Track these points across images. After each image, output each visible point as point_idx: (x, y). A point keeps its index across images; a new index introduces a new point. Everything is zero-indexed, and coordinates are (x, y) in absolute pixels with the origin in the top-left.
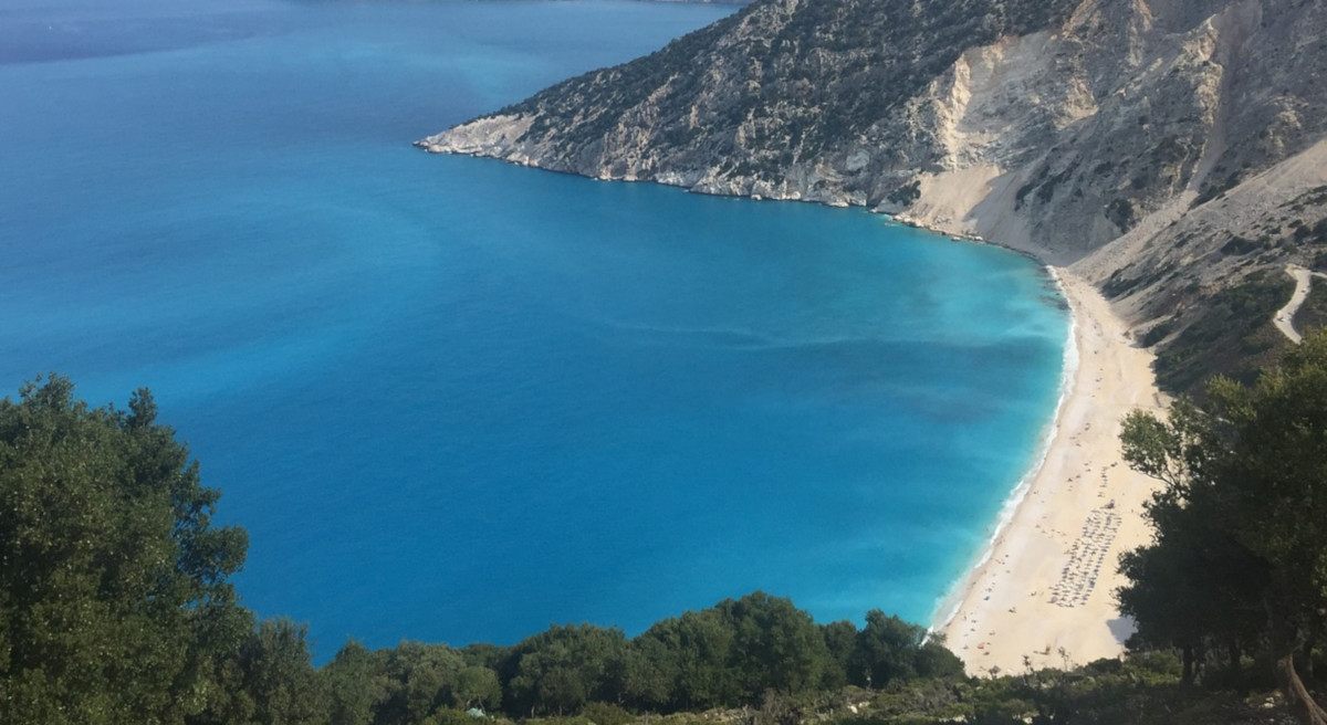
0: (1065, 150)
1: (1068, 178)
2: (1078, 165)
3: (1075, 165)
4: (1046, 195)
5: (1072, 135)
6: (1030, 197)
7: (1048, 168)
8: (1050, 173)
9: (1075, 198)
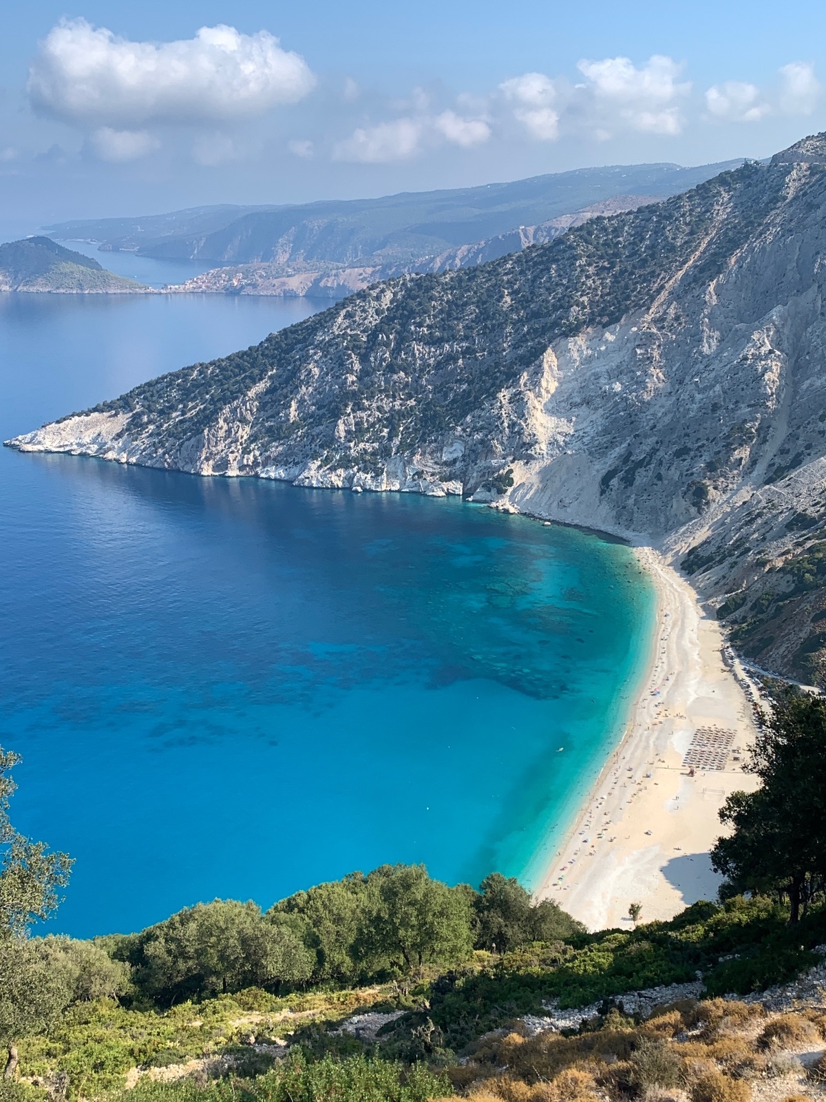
0: (646, 436)
1: (649, 463)
2: (658, 450)
3: (654, 451)
4: (628, 481)
5: (652, 421)
6: (614, 482)
7: (630, 454)
8: (632, 458)
9: (655, 481)
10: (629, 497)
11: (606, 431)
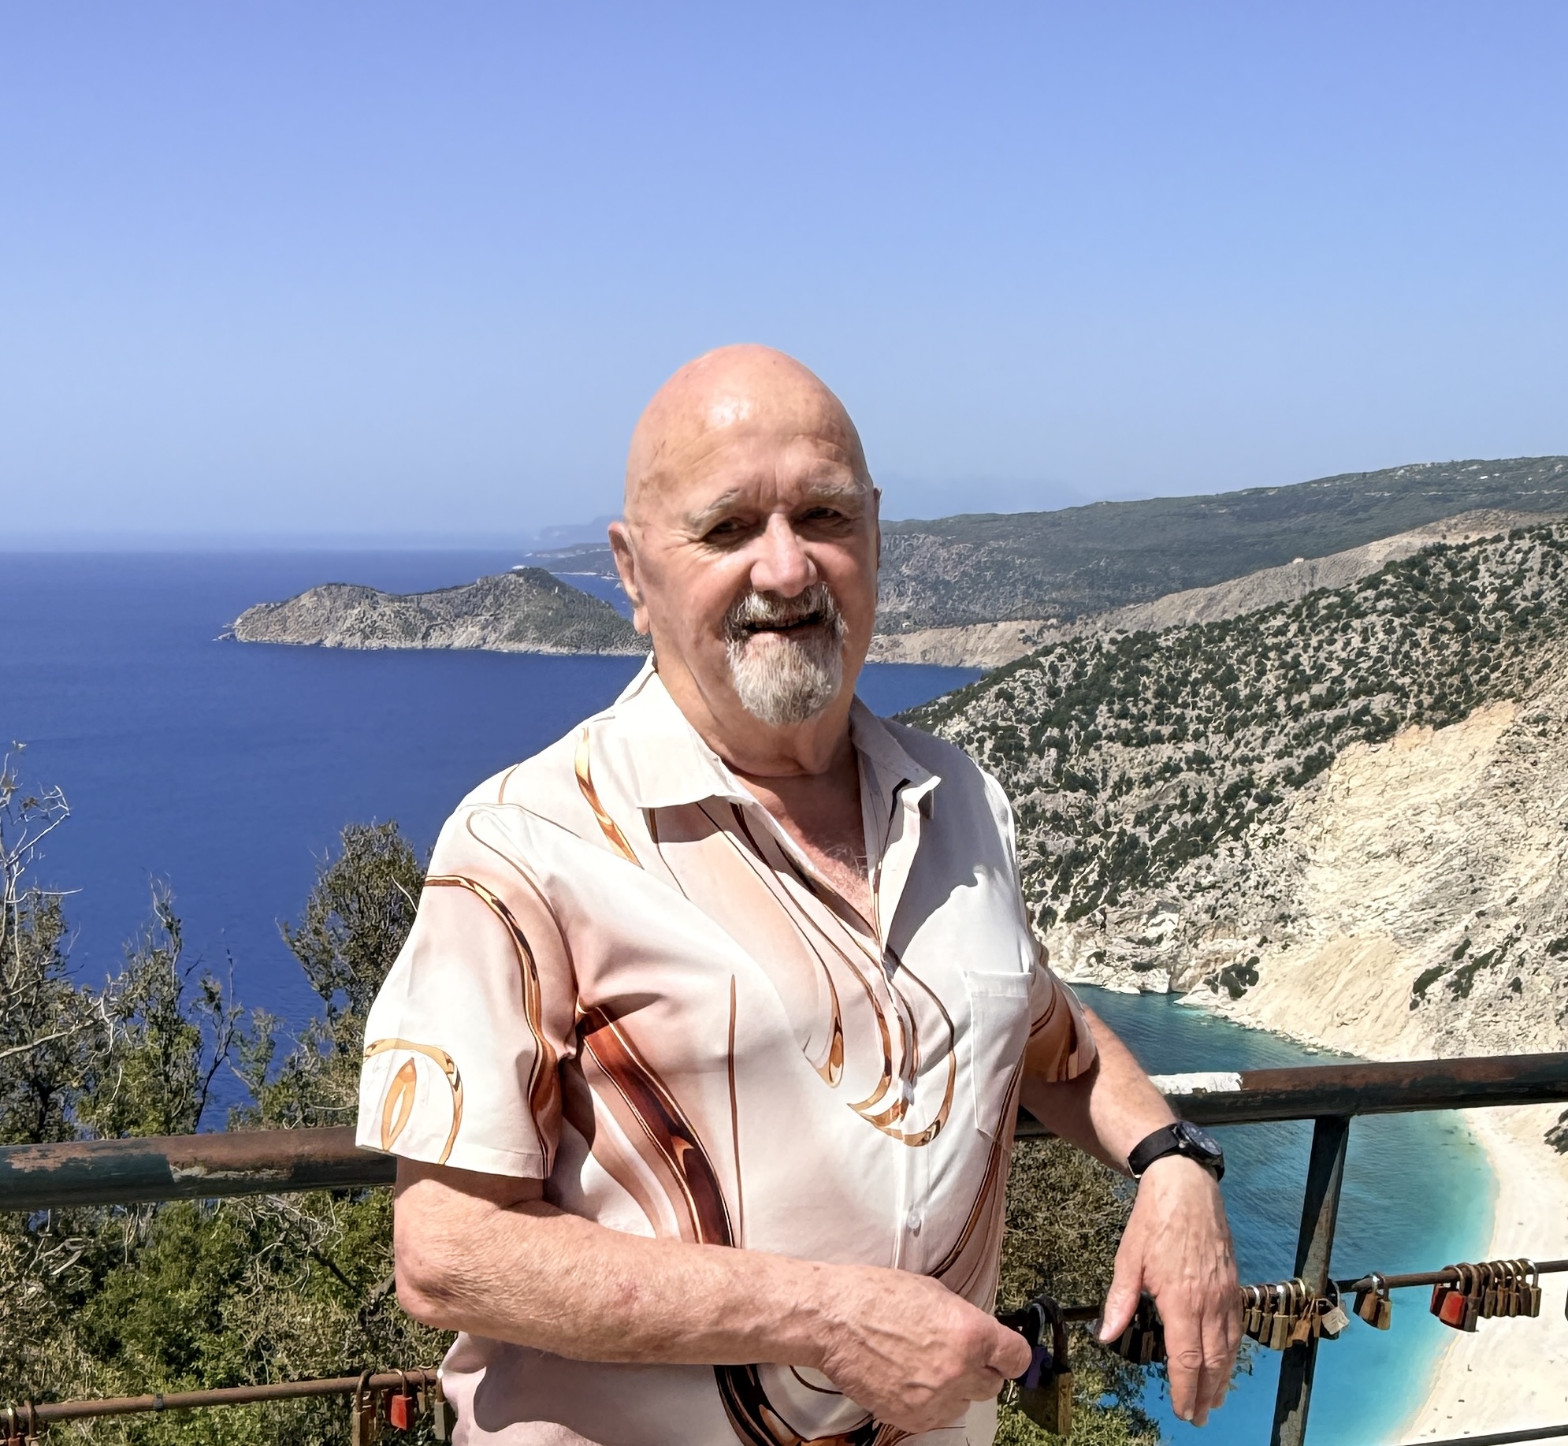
4: (1461, 987)
6: (1435, 989)
7: (1467, 944)
8: (1469, 951)
9: (1509, 992)
10: (1458, 1015)
11: (1427, 904)
